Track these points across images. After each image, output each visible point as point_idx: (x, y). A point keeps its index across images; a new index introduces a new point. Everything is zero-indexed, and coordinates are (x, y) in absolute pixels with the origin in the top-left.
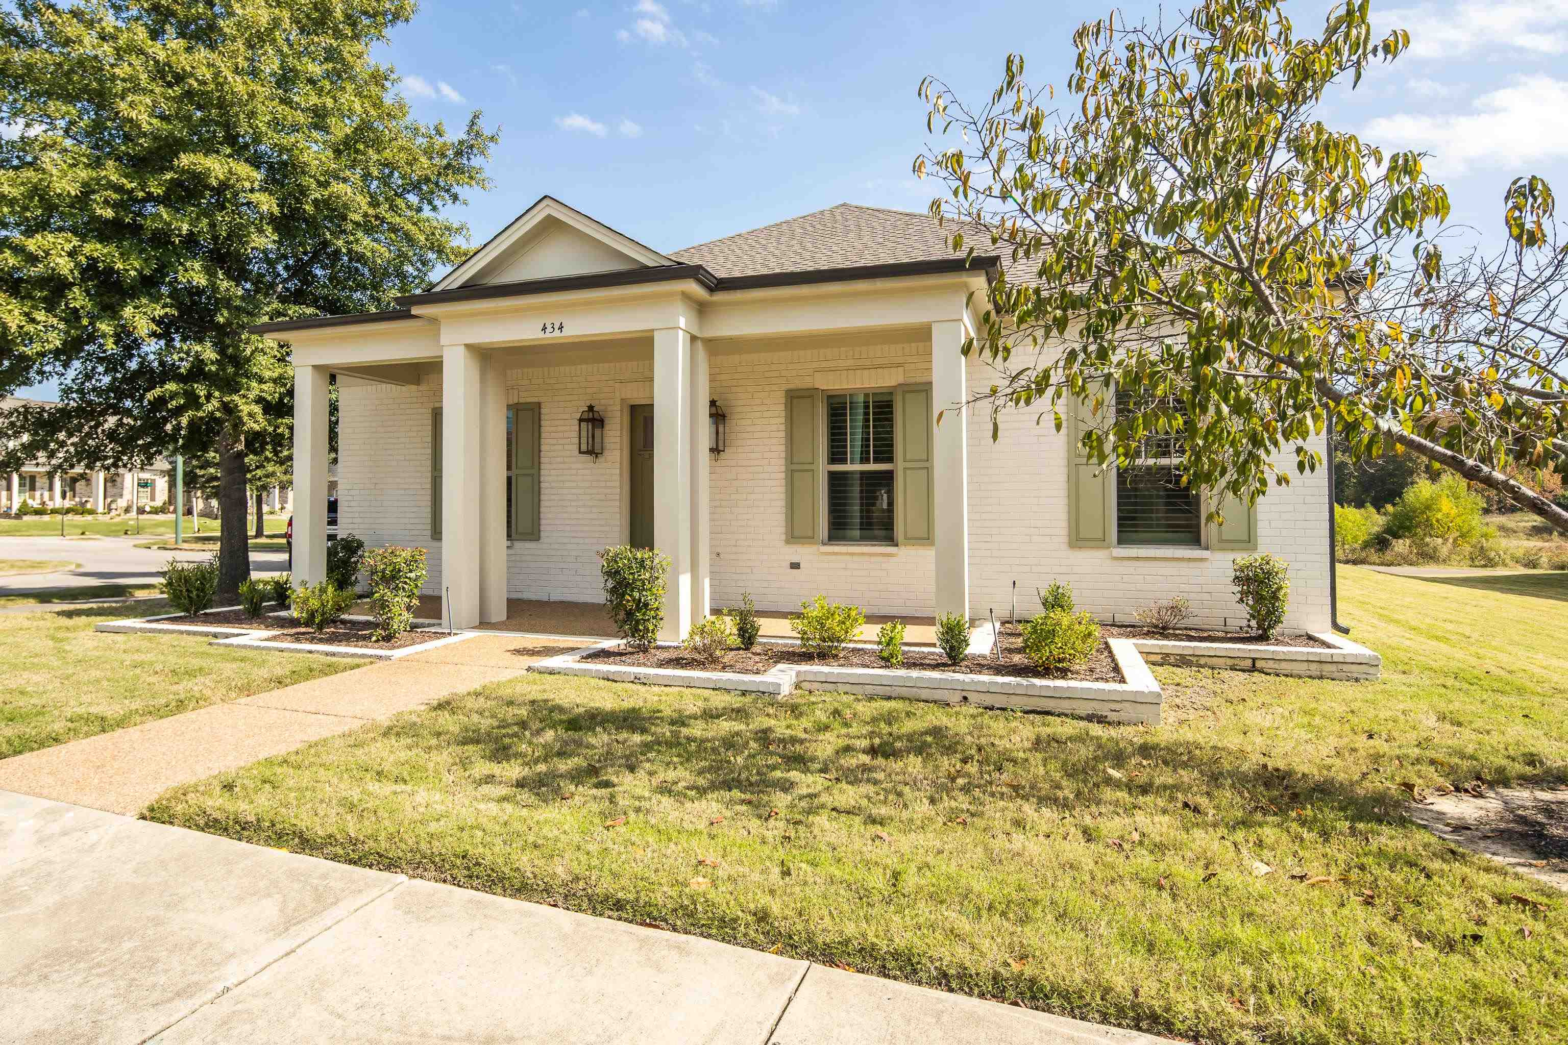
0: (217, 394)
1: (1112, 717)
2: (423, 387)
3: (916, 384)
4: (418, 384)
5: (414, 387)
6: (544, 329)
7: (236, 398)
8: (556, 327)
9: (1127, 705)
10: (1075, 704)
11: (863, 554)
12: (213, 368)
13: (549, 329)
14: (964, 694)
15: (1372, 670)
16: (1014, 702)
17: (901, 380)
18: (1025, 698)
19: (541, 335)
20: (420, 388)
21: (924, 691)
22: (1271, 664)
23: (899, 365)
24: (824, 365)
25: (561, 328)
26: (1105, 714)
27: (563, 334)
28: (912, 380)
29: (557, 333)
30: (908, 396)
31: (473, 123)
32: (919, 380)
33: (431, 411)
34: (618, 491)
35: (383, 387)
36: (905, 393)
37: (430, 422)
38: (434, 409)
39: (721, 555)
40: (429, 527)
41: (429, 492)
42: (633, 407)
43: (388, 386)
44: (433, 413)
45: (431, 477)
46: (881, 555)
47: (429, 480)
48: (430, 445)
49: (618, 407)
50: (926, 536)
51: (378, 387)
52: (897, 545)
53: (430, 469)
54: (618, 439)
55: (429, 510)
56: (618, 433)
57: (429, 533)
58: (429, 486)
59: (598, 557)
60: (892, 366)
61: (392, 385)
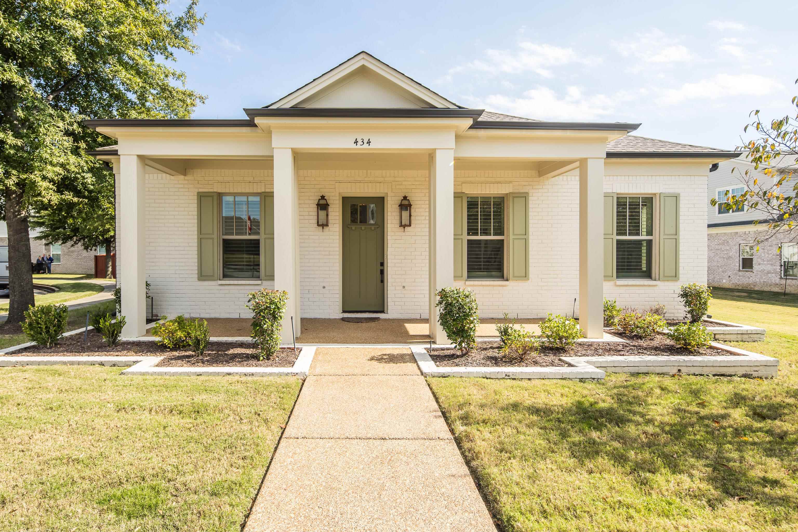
0: (14, 172)
1: (755, 374)
2: (188, 177)
3: (519, 193)
4: (185, 175)
5: (182, 177)
6: (356, 142)
7: (32, 176)
8: (365, 141)
9: (761, 367)
10: (736, 369)
11: (490, 285)
12: (12, 152)
13: (360, 142)
14: (679, 368)
15: (762, 336)
16: (705, 371)
17: (511, 191)
18: (712, 368)
19: (354, 146)
20: (186, 178)
21: (657, 368)
22: (722, 336)
23: (510, 182)
24: (469, 179)
25: (369, 142)
26: (751, 373)
27: (370, 147)
28: (517, 191)
29: (366, 146)
30: (515, 199)
31: (191, 8)
32: (522, 191)
33: (196, 194)
34: (337, 249)
35: (155, 175)
36: (514, 197)
37: (196, 201)
38: (198, 193)
39: (406, 288)
40: (196, 272)
41: (196, 248)
42: (344, 198)
43: (160, 175)
44: (198, 196)
45: (198, 238)
46: (500, 286)
47: (196, 240)
48: (196, 217)
49: (338, 198)
50: (524, 275)
51: (151, 175)
52: (507, 280)
53: (196, 233)
54: (337, 218)
55: (196, 260)
56: (337, 214)
57: (196, 276)
58: (196, 245)
59: (324, 290)
60: (506, 182)
61: (164, 175)
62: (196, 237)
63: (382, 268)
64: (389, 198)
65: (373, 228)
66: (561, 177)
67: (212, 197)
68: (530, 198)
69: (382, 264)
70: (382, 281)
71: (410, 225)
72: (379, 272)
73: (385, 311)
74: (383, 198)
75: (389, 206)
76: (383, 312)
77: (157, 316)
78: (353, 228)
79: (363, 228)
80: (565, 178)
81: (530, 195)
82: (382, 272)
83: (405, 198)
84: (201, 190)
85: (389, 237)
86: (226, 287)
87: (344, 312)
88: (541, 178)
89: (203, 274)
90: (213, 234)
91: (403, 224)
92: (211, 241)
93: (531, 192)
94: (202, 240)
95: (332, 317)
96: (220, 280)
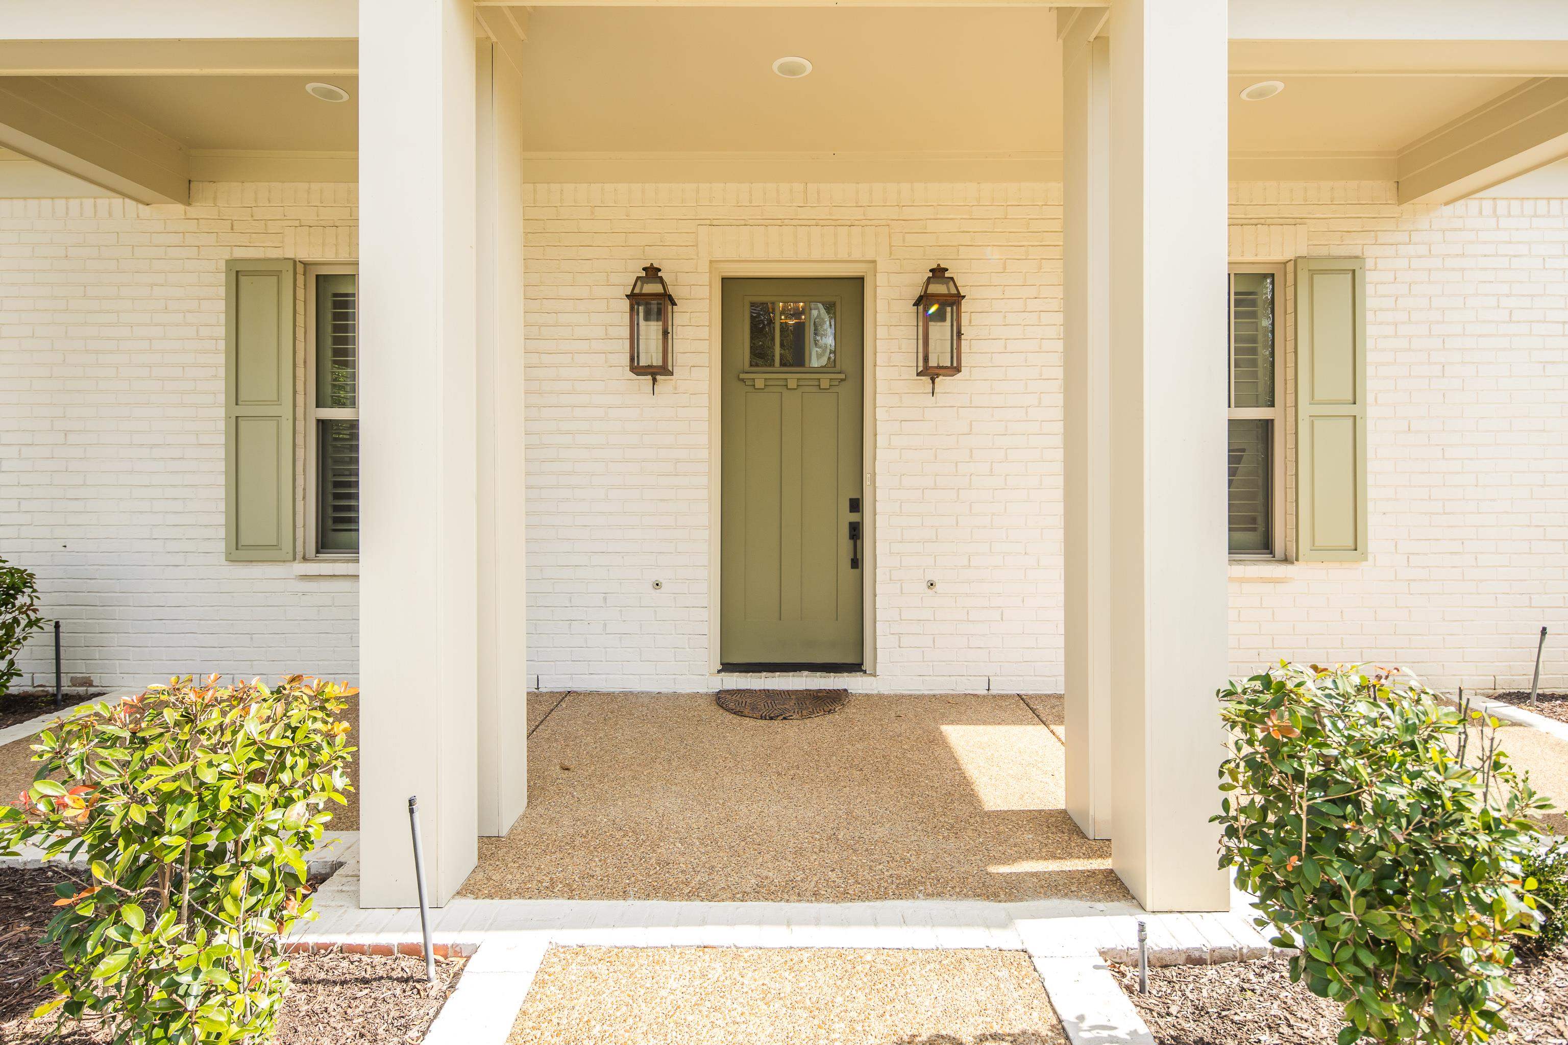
2: (198, 210)
3: (1331, 258)
4: (188, 201)
5: (178, 208)
17: (1302, 251)
20: (192, 211)
23: (1297, 222)
28: (1321, 251)
30: (1317, 279)
32: (1341, 251)
33: (222, 265)
34: (704, 454)
35: (88, 203)
36: (1313, 273)
37: (222, 291)
38: (230, 263)
39: (938, 587)
40: (222, 533)
41: (222, 453)
42: (728, 283)
43: (103, 203)
44: (228, 269)
45: (228, 417)
46: (1264, 580)
47: (221, 425)
48: (222, 345)
49: (705, 279)
50: (1351, 544)
51: (74, 203)
52: (1286, 560)
53: (222, 398)
54: (704, 346)
55: (222, 493)
56: (704, 333)
57: (222, 546)
58: (222, 439)
59: (656, 593)
60: (1284, 221)
61: (117, 201)
62: (222, 412)
63: (854, 517)
64: (881, 279)
65: (825, 384)
66: (1473, 204)
67: (278, 274)
68: (1370, 277)
69: (856, 505)
70: (856, 563)
71: (955, 369)
72: (845, 531)
73: (867, 665)
74: (861, 280)
75: (881, 305)
76: (856, 667)
77: (88, 683)
78: (760, 384)
79: (792, 384)
80: (1487, 205)
81: (1369, 263)
82: (856, 532)
83: (938, 273)
84: (240, 253)
85: (880, 414)
86: (325, 585)
87: (728, 667)
88: (1406, 206)
89: (243, 541)
90: (278, 401)
91: (933, 363)
92: (273, 424)
93: (1371, 252)
94: (242, 424)
95: (685, 688)
96: (305, 559)
